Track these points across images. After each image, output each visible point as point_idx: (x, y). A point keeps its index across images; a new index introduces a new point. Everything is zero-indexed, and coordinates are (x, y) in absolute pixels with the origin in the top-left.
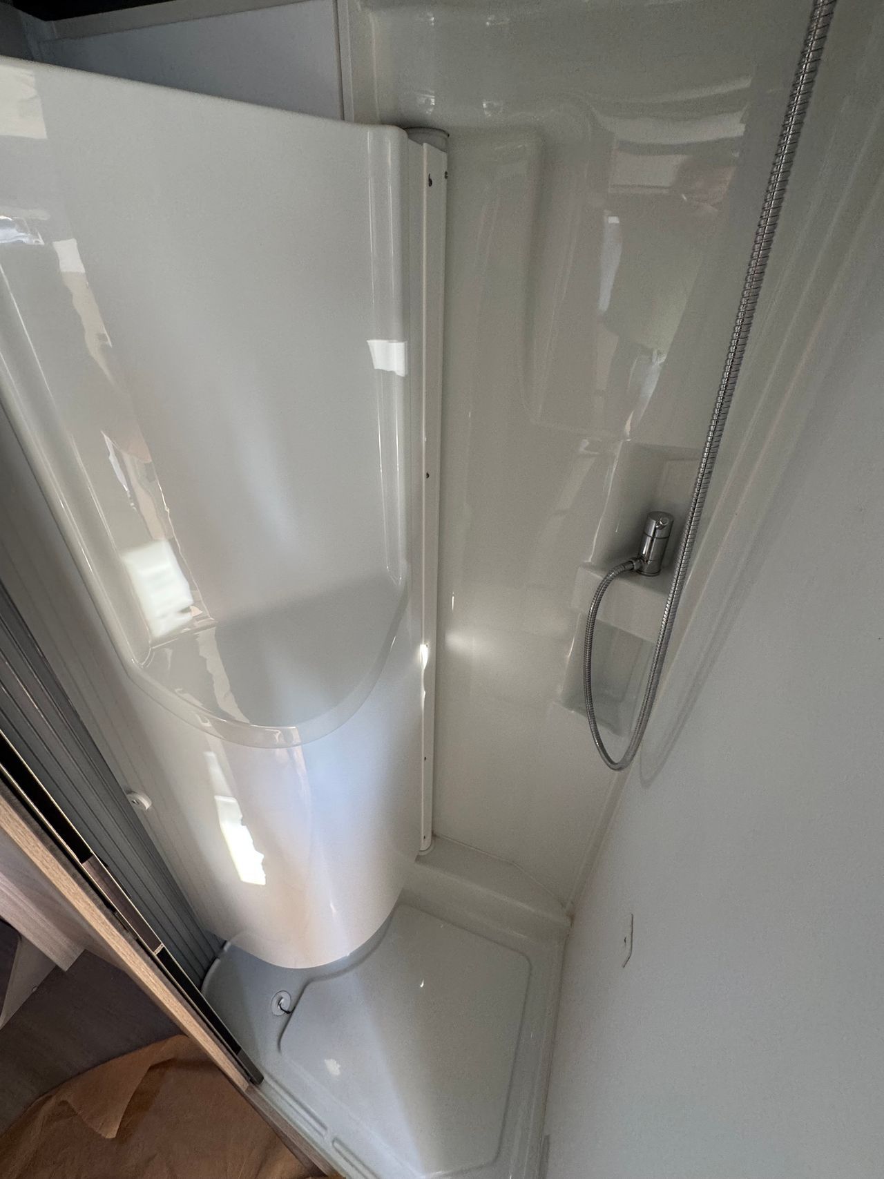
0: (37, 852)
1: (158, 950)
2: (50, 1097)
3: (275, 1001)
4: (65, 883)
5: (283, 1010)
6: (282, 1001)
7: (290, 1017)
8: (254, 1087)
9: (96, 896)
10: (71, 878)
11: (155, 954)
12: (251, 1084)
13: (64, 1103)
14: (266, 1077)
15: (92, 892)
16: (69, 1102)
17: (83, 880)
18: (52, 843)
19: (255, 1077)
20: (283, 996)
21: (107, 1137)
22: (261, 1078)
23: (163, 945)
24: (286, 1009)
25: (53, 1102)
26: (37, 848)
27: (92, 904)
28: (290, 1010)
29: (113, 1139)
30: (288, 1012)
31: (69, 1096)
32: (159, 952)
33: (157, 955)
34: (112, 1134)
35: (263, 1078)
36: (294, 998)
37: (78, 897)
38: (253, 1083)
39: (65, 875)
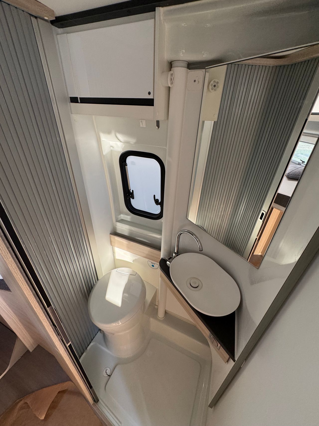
0: (33, 302)
1: (69, 344)
2: (21, 400)
3: (104, 372)
4: (41, 315)
5: (108, 375)
6: (107, 371)
7: (110, 377)
8: (96, 404)
9: (50, 321)
10: (43, 313)
11: (67, 345)
12: (94, 402)
13: (26, 403)
14: (100, 400)
15: (49, 319)
16: (28, 402)
17: (47, 315)
18: (38, 300)
19: (96, 400)
20: (108, 369)
21: (40, 419)
22: (98, 400)
23: (70, 343)
24: (108, 374)
25: (22, 402)
26: (34, 301)
27: (49, 324)
28: (110, 375)
29: (43, 420)
30: (109, 376)
31: (28, 400)
32: (69, 345)
33: (68, 346)
34: (43, 418)
35: (99, 400)
36: (112, 370)
37: (45, 321)
38: (95, 402)
39: (41, 312)
